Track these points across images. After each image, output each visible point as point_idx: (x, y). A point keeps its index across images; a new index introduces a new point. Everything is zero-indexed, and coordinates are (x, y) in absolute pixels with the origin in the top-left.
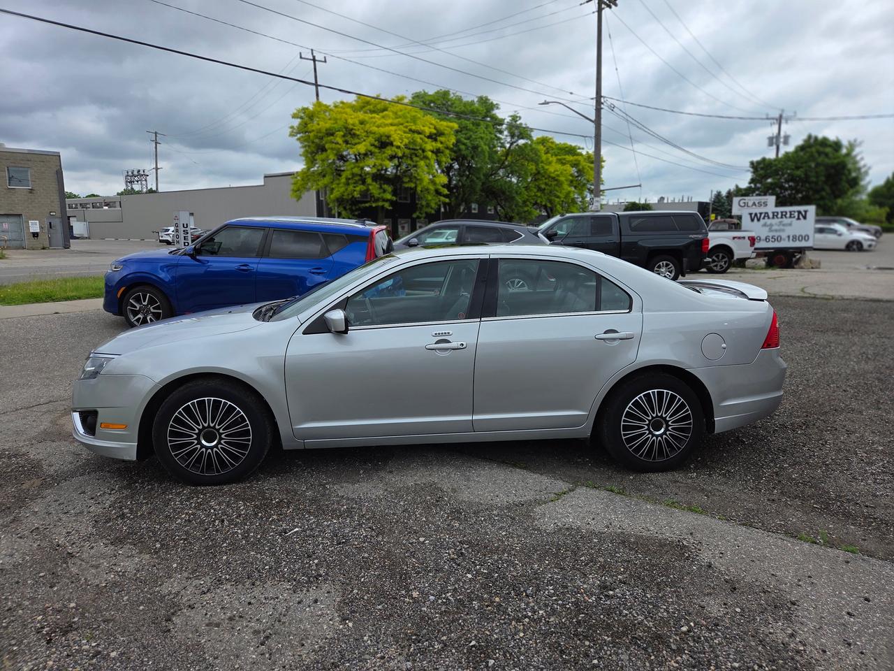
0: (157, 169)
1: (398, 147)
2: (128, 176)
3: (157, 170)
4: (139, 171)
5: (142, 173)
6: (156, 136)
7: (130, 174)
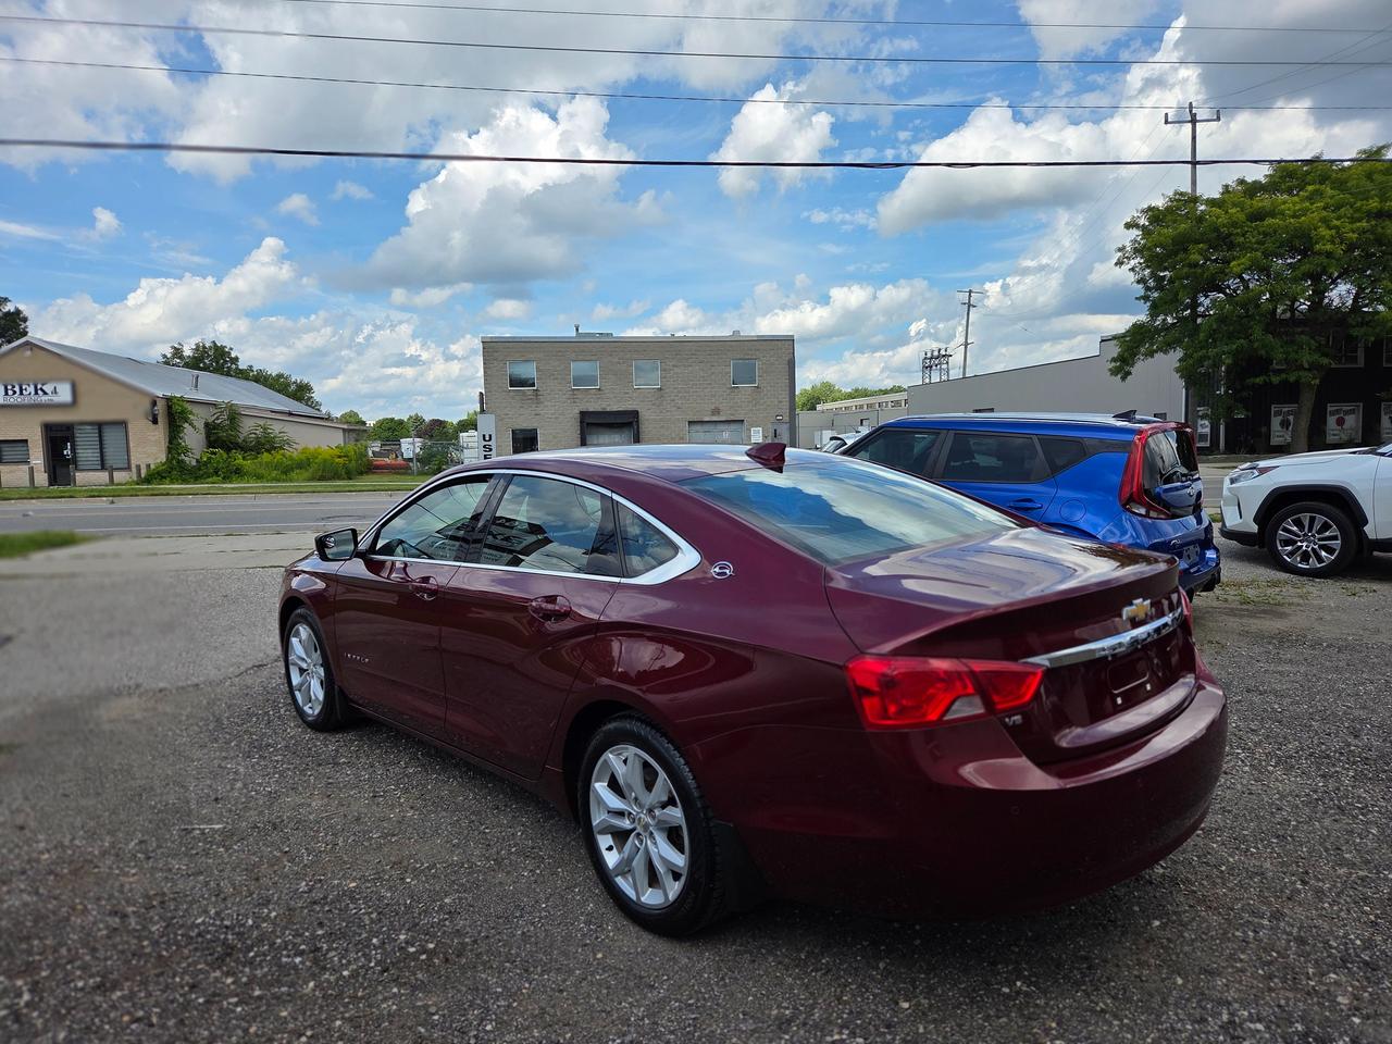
0: (966, 344)
1: (1329, 255)
2: (926, 358)
3: (966, 348)
4: (939, 350)
5: (943, 352)
6: (970, 296)
7: (929, 355)
